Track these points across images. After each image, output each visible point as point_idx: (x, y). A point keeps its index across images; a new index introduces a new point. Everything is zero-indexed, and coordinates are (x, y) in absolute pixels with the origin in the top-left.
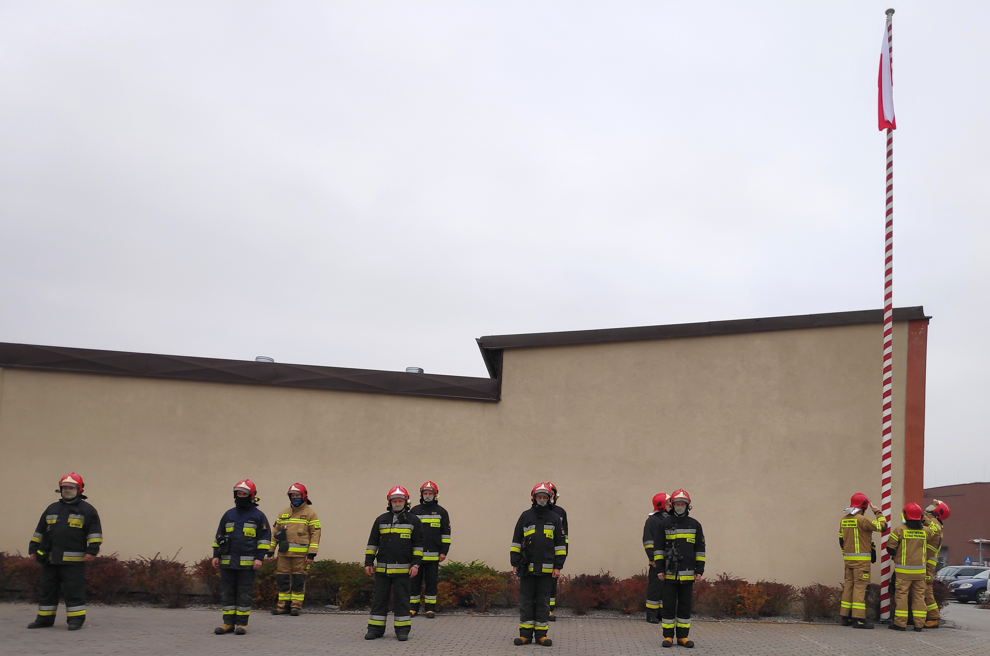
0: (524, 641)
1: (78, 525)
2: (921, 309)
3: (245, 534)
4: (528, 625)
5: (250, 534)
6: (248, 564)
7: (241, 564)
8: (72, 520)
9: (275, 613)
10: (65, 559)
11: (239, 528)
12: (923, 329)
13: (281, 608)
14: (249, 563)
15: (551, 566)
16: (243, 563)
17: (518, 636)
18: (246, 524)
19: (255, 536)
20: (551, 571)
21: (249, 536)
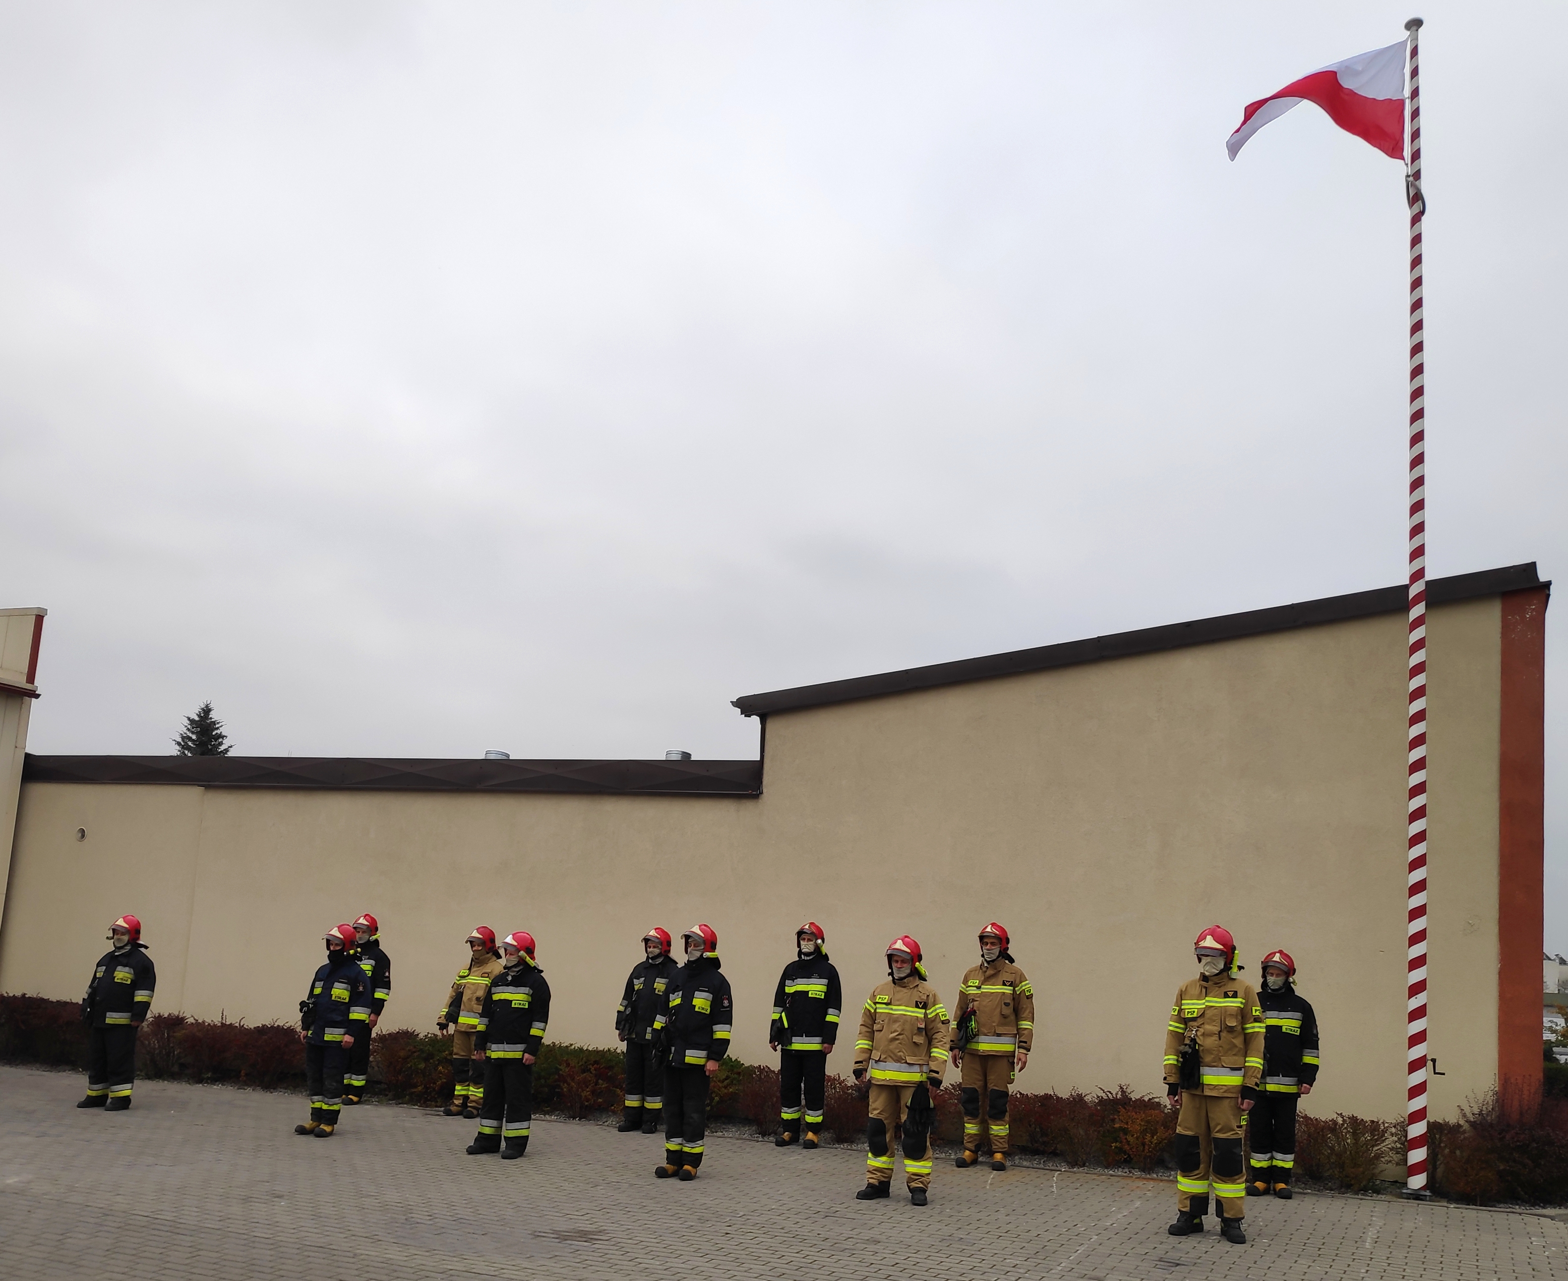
0: (670, 1172)
1: (125, 980)
2: (1531, 568)
3: (333, 998)
4: (673, 1145)
5: (340, 998)
6: (334, 1039)
7: (326, 1039)
8: (119, 974)
9: (448, 1113)
10: (108, 1021)
11: (327, 989)
12: (1534, 607)
13: (457, 1106)
14: (338, 1038)
15: (703, 1053)
16: (327, 1038)
17: (664, 1164)
18: (336, 985)
19: (347, 1000)
20: (702, 1062)
21: (339, 1000)
